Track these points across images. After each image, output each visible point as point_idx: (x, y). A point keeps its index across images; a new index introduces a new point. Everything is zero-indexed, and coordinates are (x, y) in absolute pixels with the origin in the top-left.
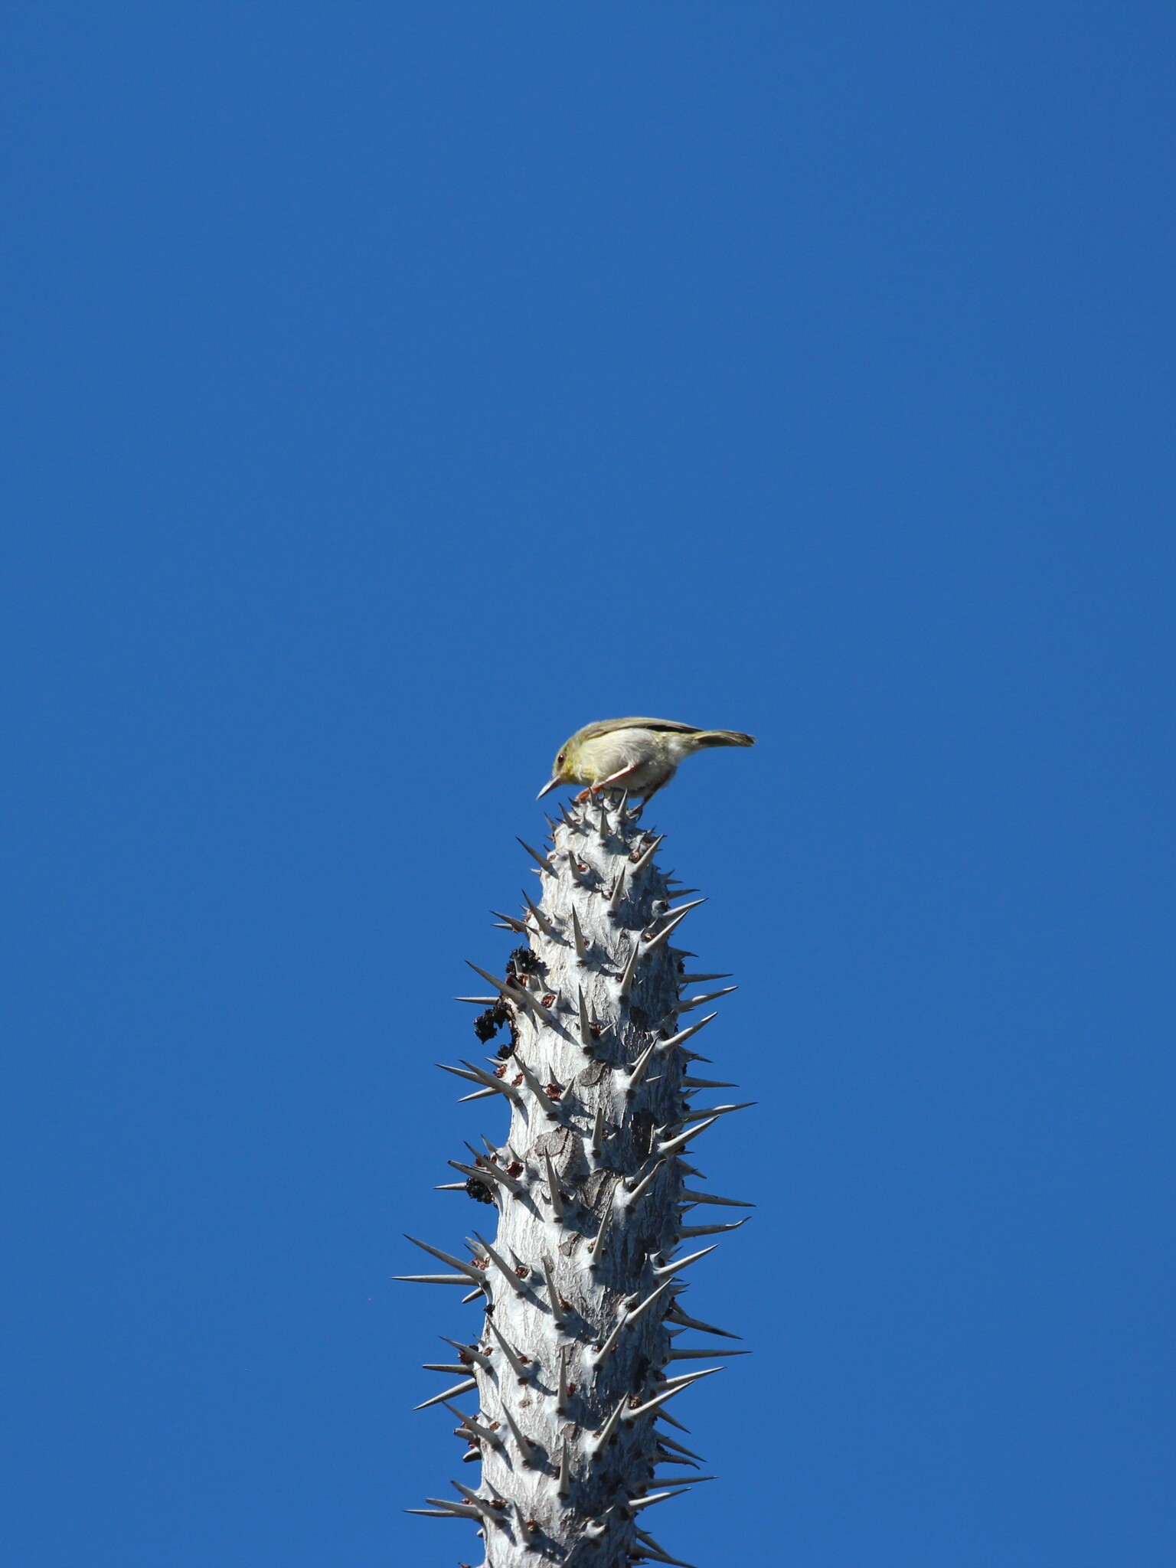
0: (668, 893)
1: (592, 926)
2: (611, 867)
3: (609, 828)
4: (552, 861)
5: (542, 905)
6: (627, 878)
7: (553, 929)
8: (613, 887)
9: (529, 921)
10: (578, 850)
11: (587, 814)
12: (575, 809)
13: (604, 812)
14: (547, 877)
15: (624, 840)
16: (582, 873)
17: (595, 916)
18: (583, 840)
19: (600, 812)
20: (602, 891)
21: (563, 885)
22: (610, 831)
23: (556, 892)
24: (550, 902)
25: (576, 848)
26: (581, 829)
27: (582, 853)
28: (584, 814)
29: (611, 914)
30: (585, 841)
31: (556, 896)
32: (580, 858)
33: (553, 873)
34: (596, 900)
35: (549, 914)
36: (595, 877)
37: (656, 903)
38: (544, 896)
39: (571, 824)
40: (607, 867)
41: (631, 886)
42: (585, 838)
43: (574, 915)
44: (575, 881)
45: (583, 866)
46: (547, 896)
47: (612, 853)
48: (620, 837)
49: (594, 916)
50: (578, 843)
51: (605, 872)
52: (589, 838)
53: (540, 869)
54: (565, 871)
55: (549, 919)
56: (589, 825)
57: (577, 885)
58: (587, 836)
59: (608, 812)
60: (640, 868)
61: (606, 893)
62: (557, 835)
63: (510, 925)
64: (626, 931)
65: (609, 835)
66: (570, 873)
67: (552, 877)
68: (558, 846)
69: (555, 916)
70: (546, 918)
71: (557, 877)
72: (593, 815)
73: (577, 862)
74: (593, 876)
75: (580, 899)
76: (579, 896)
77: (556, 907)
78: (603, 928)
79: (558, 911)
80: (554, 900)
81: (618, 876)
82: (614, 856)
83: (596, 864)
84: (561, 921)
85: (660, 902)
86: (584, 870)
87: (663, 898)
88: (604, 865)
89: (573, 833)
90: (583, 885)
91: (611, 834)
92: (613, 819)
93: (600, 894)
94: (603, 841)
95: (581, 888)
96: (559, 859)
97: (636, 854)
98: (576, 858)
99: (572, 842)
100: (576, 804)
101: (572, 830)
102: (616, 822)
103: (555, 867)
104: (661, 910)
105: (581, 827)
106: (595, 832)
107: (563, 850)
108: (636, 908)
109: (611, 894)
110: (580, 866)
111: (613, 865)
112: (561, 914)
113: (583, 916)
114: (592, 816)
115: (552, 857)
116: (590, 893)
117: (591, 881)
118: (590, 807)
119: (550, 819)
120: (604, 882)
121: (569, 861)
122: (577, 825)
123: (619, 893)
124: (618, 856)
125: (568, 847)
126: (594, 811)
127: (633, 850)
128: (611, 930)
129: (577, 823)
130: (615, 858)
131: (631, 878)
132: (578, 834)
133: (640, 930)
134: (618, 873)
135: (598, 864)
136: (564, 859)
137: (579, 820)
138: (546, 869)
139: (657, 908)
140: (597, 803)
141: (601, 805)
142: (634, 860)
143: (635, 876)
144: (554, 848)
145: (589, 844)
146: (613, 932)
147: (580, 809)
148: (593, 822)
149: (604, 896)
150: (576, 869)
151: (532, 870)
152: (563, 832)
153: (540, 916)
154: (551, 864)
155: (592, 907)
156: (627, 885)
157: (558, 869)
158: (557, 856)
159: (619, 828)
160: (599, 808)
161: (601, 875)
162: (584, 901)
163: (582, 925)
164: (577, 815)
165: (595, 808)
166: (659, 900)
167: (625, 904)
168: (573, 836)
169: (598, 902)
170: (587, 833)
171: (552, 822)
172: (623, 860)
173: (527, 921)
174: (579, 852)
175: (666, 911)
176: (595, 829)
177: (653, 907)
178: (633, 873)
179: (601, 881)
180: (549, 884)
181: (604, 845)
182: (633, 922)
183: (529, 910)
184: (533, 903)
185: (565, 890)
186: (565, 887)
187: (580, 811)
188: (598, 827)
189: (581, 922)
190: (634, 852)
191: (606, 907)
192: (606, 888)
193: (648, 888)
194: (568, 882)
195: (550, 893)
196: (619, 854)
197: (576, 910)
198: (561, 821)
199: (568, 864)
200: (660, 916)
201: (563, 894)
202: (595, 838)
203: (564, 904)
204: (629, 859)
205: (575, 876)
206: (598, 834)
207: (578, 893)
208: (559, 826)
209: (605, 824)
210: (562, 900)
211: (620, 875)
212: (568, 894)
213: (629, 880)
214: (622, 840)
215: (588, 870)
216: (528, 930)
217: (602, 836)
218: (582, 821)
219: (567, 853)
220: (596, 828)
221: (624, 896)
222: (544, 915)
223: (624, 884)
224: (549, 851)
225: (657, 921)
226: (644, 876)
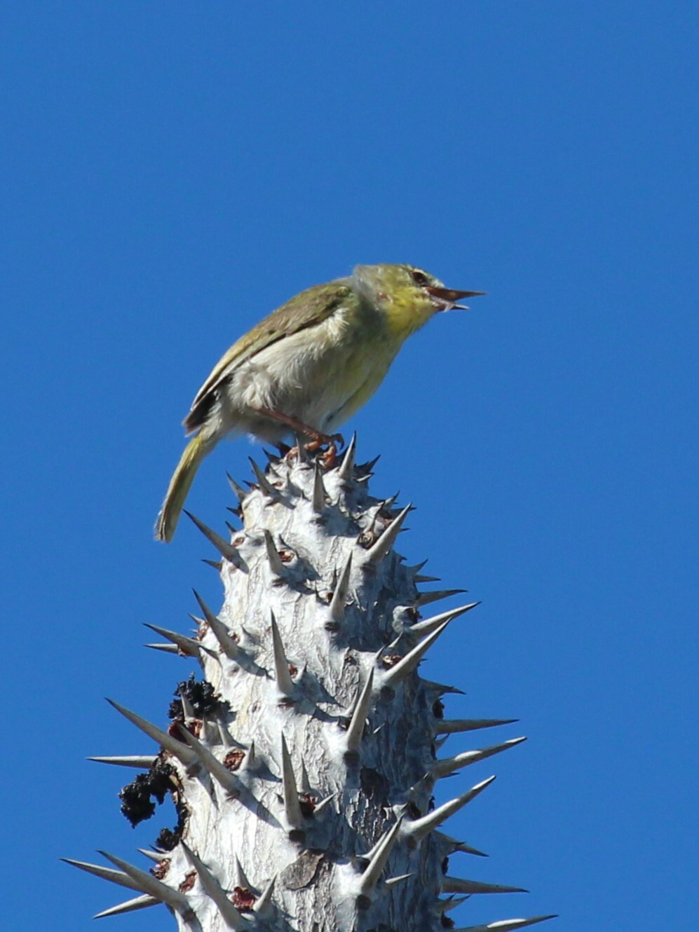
0: (418, 596)
1: (301, 645)
2: (329, 555)
3: (326, 496)
4: (239, 547)
5: (225, 613)
6: (355, 571)
7: (242, 651)
8: (333, 586)
9: (204, 639)
10: (279, 529)
11: (292, 475)
12: (274, 467)
13: (319, 471)
14: (232, 571)
15: (350, 514)
16: (285, 564)
17: (306, 630)
18: (287, 514)
19: (313, 471)
20: (316, 592)
21: (256, 583)
22: (328, 500)
23: (245, 594)
24: (235, 609)
25: (276, 526)
26: (283, 497)
27: (284, 533)
28: (288, 475)
29: (330, 627)
30: (289, 516)
31: (245, 601)
32: (282, 542)
33: (240, 565)
34: (307, 605)
35: (234, 627)
36: (306, 570)
37: (399, 610)
38: (228, 601)
39: (268, 490)
40: (324, 555)
41: (361, 584)
42: (290, 510)
43: (274, 628)
44: (275, 577)
45: (287, 554)
46: (231, 600)
47: (331, 534)
48: (343, 509)
49: (304, 630)
50: (278, 518)
51: (321, 564)
52: (295, 510)
53: (220, 559)
54: (260, 561)
55: (235, 636)
56: (295, 492)
57: (278, 583)
58: (293, 507)
59: (326, 471)
60: (375, 557)
61: (323, 595)
62: (246, 507)
63: (175, 646)
64: (354, 652)
65: (327, 506)
66: (267, 564)
67: (238, 571)
68: (248, 524)
69: (244, 631)
70: (231, 633)
71: (246, 570)
72: (301, 476)
73: (278, 547)
74: (302, 568)
75: (283, 604)
76: (280, 600)
77: (246, 617)
78: (318, 649)
79: (248, 622)
80: (241, 607)
81: (341, 569)
82: (335, 537)
83: (307, 550)
84: (253, 639)
85: (405, 608)
86: (288, 559)
87: (410, 602)
88: (319, 553)
89: (271, 504)
90: (287, 583)
91: (329, 504)
92: (332, 481)
93: (313, 597)
94: (317, 516)
95: (285, 587)
96: (249, 544)
97: (368, 535)
98: (276, 541)
99: (269, 517)
100: (276, 460)
101: (269, 498)
102: (337, 486)
103: (243, 555)
104: (408, 621)
105: (283, 494)
106: (304, 501)
107: (256, 530)
108: (370, 618)
109: (330, 596)
110: (282, 553)
111: (334, 552)
112: (253, 627)
113: (288, 630)
114: (299, 476)
115: (239, 541)
116: (298, 594)
117: (299, 576)
118: (297, 464)
119: (235, 483)
120: (320, 578)
121: (265, 546)
122: (278, 491)
123: (342, 594)
124: (341, 539)
125: (264, 526)
126: (302, 469)
127: (363, 529)
128: (330, 651)
129: (277, 488)
130: (336, 542)
131: (361, 572)
132: (278, 505)
133: (376, 651)
134: (341, 565)
135: (310, 550)
136: (258, 543)
137: (281, 484)
138: (230, 558)
139: (401, 617)
140: (309, 457)
141: (315, 461)
142: (365, 545)
143: (367, 568)
144: (242, 528)
145: (296, 521)
146: (334, 654)
147: (281, 467)
148: (302, 487)
149: (319, 599)
150: (277, 558)
152: (255, 502)
153: (221, 631)
154: (237, 551)
155: (300, 616)
156: (356, 581)
157: (249, 558)
158: (247, 540)
159: (343, 496)
160: (311, 466)
161: (315, 566)
162: (287, 607)
163: (286, 644)
164: (277, 475)
165: (304, 465)
166: (404, 605)
167: (351, 612)
168: (270, 508)
169: (310, 609)
170: (294, 503)
171: (238, 488)
172: (349, 544)
173: (201, 638)
174: (281, 532)
175: (415, 622)
176: (304, 498)
177: (395, 617)
178: (365, 564)
179: (315, 576)
180: (233, 581)
181: (319, 522)
182: (364, 639)
183: (204, 621)
184: (211, 611)
185: (258, 591)
186: (259, 586)
187: (281, 470)
188: (310, 493)
189: (284, 638)
190: (365, 531)
191: (323, 615)
192: (323, 586)
193: (387, 586)
194: (264, 578)
195: (236, 595)
196: (342, 535)
197: (276, 620)
198: (252, 486)
199: (263, 550)
200: (406, 629)
201: (256, 597)
202: (305, 511)
203: (258, 613)
204: (358, 543)
205: (275, 569)
206: (310, 504)
207: (280, 594)
208: (250, 493)
209: (321, 489)
210: (254, 606)
211: (344, 567)
212: (263, 596)
213: (357, 578)
214: (347, 515)
215: (294, 560)
216: (203, 653)
217: (317, 507)
218: (284, 485)
219: (263, 534)
220: (307, 496)
221: (350, 599)
222: (227, 630)
223: (350, 581)
224: (234, 531)
225: (402, 637)
226: (382, 568)
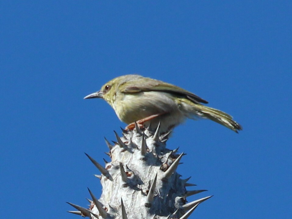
0: (186, 192)
1: (134, 213)
2: (148, 174)
3: (147, 148)
4: (109, 170)
5: (102, 198)
6: (159, 181)
7: (108, 215)
8: (149, 187)
9: (93, 209)
10: (126, 162)
11: (133, 138)
12: (125, 135)
13: (144, 137)
14: (105, 180)
15: (158, 156)
16: (129, 177)
17: (137, 206)
18: (130, 155)
19: (142, 137)
20: (142, 190)
21: (116, 185)
22: (148, 150)
23: (111, 190)
24: (106, 197)
25: (125, 161)
26: (128, 148)
27: (129, 164)
28: (131, 139)
29: (147, 205)
30: (131, 156)
31: (111, 193)
32: (127, 168)
33: (109, 177)
34: (138, 196)
35: (106, 205)
36: (137, 180)
37: (178, 198)
38: (103, 193)
39: (122, 145)
40: (146, 174)
41: (161, 187)
42: (131, 154)
43: (122, 205)
44: (124, 183)
45: (129, 173)
46: (105, 193)
47: (149, 165)
48: (155, 154)
49: (136, 207)
50: (126, 158)
51: (144, 178)
52: (134, 154)
53: (100, 175)
54: (117, 176)
55: (106, 208)
56: (134, 146)
57: (125, 186)
58: (133, 153)
59: (147, 137)
60: (168, 175)
61: (144, 191)
62: (113, 152)
63: (80, 212)
64: (157, 216)
65: (147, 152)
66: (120, 177)
67: (108, 180)
68: (113, 159)
69: (110, 206)
70: (104, 207)
71: (112, 180)
72: (137, 139)
73: (126, 170)
74: (136, 180)
75: (127, 195)
76: (126, 193)
77: (111, 200)
78: (142, 215)
79: (112, 203)
80: (109, 196)
81: (153, 180)
82: (150, 166)
83: (138, 172)
84: (114, 210)
85: (180, 198)
86: (130, 175)
87: (183, 195)
88: (143, 173)
89: (123, 151)
90: (129, 186)
91: (149, 152)
92: (150, 142)
93: (140, 192)
94: (143, 157)
95: (128, 188)
96: (113, 168)
97: (165, 166)
98: (125, 167)
99: (122, 157)
100: (126, 132)
101: (122, 149)
102: (152, 144)
103: (110, 173)
104: (181, 203)
105: (129, 147)
106: (138, 150)
107: (116, 162)
108: (165, 201)
109: (148, 192)
110: (127, 173)
111: (150, 173)
112: (114, 205)
113: (128, 207)
114: (136, 139)
115: (109, 167)
116: (134, 191)
117: (134, 183)
118: (135, 134)
119: (108, 142)
120: (143, 184)
121: (120, 169)
122: (126, 145)
123: (153, 191)
124: (153, 167)
125: (120, 160)
126: (137, 136)
127: (163, 163)
128: (147, 216)
129: (126, 144)
130: (151, 169)
131: (161, 182)
132: (126, 151)
133: (167, 216)
134: (153, 178)
135: (139, 171)
136: (117, 168)
137: (128, 143)
138: (105, 174)
139: (178, 202)
140: (140, 131)
141: (142, 133)
142: (163, 170)
143: (164, 180)
144: (111, 161)
145: (134, 159)
146: (149, 217)
147: (128, 135)
148: (137, 144)
149: (143, 193)
150: (125, 175)
151: (96, 175)
152: (116, 150)
153: (100, 206)
154: (108, 171)
155: (134, 200)
156: (159, 186)
157: (113, 175)
158: (112, 166)
159: (154, 148)
160: (141, 135)
161: (142, 179)
162: (129, 196)
163: (128, 212)
164: (126, 139)
165: (138, 134)
166: (180, 196)
167: (157, 199)
168: (123, 153)
169: (139, 197)
170: (133, 151)
171: (109, 144)
172: (156, 169)
173: (91, 209)
174: (127, 163)
175: (185, 204)
176: (138, 149)
177: (176, 201)
178: (163, 178)
179: (141, 183)
180: (106, 185)
181: (144, 159)
182: (162, 210)
183: (92, 202)
184: (95, 197)
185: (117, 189)
186: (117, 187)
187: (128, 136)
188: (140, 147)
189: (127, 210)
190: (164, 164)
191: (144, 200)
192: (145, 188)
193: (173, 188)
194: (119, 184)
195: (107, 191)
196: (154, 165)
197: (124, 202)
198: (115, 143)
199: (119, 171)
200: (180, 207)
201: (115, 192)
202: (138, 154)
203: (116, 198)
204: (160, 169)
205: (124, 180)
206: (140, 152)
207: (126, 191)
208: (114, 146)
209: (145, 145)
210: (115, 195)
211: (154, 179)
212: (119, 191)
213: (160, 184)
214: (156, 156)
215: (133, 176)
216: (92, 215)
217: (143, 153)
218: (129, 143)
219: (119, 164)
220: (139, 148)
221: (156, 193)
222: (103, 206)
223: (156, 185)
224: (107, 162)
225: (178, 210)
226: (170, 180)
